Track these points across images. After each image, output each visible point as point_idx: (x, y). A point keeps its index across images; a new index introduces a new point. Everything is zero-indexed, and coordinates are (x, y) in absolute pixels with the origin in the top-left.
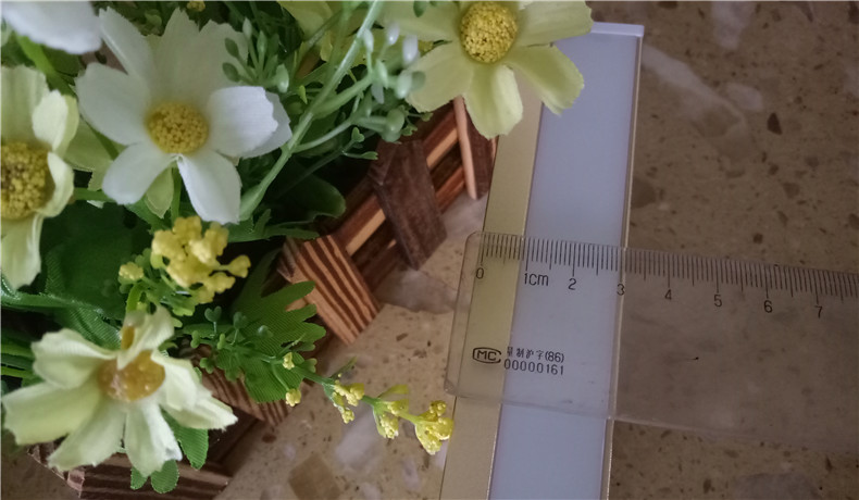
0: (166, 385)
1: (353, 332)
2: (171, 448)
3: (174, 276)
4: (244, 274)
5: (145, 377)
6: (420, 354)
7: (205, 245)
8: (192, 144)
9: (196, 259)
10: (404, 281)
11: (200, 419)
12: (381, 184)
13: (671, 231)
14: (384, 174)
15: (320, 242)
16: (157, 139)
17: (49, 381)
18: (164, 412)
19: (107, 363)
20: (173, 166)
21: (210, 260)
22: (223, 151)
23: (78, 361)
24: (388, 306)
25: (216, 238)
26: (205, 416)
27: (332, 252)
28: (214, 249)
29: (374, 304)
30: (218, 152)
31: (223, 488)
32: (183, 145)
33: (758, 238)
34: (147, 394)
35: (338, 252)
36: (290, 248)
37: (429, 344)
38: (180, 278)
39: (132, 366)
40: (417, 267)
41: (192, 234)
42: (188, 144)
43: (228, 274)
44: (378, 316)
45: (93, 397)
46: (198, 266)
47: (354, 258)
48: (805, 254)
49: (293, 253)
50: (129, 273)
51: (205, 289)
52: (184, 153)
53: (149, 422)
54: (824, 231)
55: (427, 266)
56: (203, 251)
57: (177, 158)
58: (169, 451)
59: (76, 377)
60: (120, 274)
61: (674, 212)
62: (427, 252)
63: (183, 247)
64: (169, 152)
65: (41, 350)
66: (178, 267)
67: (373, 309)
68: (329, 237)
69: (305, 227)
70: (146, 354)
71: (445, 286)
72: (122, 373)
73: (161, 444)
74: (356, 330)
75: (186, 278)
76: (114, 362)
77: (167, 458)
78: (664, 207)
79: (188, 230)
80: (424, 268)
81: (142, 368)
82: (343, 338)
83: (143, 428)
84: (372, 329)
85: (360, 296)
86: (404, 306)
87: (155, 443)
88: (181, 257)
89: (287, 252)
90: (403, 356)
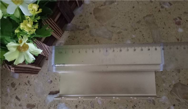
0: (30, 48)
1: (59, 37)
2: (33, 58)
3: (26, 30)
4: (37, 28)
5: (26, 47)
6: (73, 39)
7: (30, 24)
8: (21, 2)
9: (29, 27)
10: (68, 26)
11: (36, 52)
12: (59, 6)
13: (118, 8)
14: (59, 4)
15: (49, 19)
16: (14, 2)
17: (11, 51)
18: (30, 52)
19: (19, 46)
20: (18, 7)
21: (31, 27)
22: (27, 3)
23: (14, 47)
24: (65, 31)
25: (31, 23)
26: (37, 52)
27: (52, 21)
28: (31, 25)
29: (62, 31)
30: (26, 3)
31: (40, 70)
32: (19, 3)
33: (133, 7)
34: (27, 50)
35: (53, 21)
36: (43, 22)
37: (74, 37)
38: (27, 30)
39: (23, 46)
40: (70, 23)
41: (27, 23)
42: (20, 2)
43: (35, 28)
44: (64, 33)
45: (18, 52)
46: (29, 28)
47: (56, 22)
48: (142, 9)
49: (44, 23)
50: (17, 31)
51: (31, 31)
52: (20, 4)
53: (28, 54)
54: (145, 4)
55: (72, 22)
56: (30, 25)
57: (18, 5)
58: (33, 59)
59: (14, 49)
60: (15, 32)
61: (118, 4)
62: (71, 19)
63: (26, 25)
64: (17, 4)
65: (8, 46)
66: (26, 29)
67: (63, 32)
68: (50, 18)
69: (45, 17)
70: (25, 43)
71: (76, 26)
72: (21, 47)
73: (31, 58)
74: (60, 37)
75: (28, 30)
76: (20, 46)
77: (33, 60)
78: (116, 3)
79: (26, 22)
80: (71, 23)
81: (24, 46)
82: (57, 39)
83: (28, 56)
84: (63, 36)
85: (59, 30)
86: (68, 31)
87: (30, 58)
88: (26, 27)
89: (43, 23)
90: (70, 40)
